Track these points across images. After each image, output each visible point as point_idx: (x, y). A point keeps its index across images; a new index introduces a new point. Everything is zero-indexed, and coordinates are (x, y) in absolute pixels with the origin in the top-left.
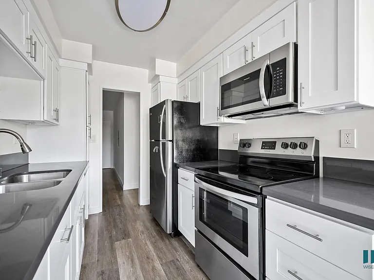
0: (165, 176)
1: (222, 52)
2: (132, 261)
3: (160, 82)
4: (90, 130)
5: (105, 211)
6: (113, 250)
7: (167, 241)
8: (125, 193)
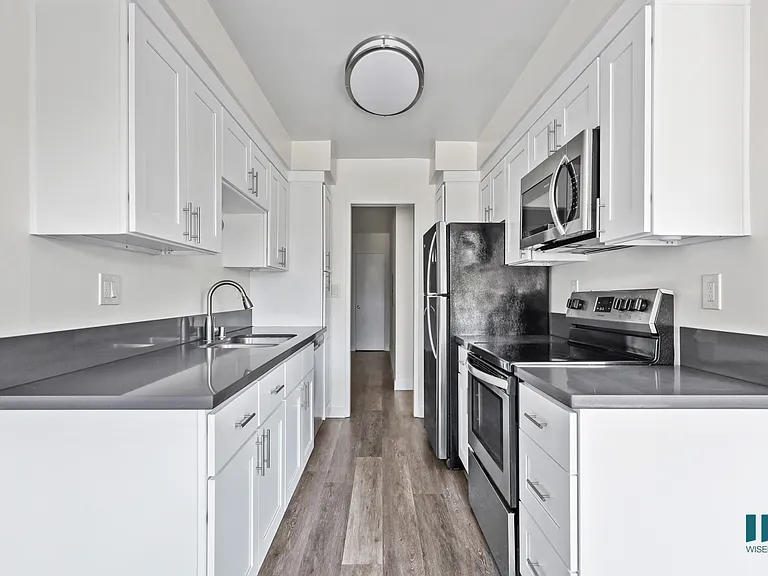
0: (436, 357)
1: (528, 131)
2: (374, 482)
3: (444, 183)
4: (329, 276)
6: (352, 465)
7: (437, 472)
8: (397, 395)
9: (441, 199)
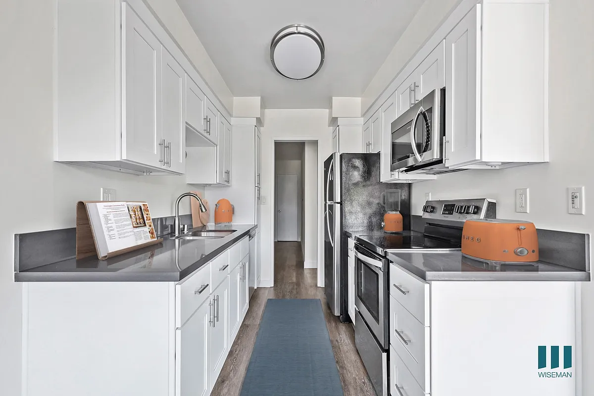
0: (333, 245)
1: (396, 90)
3: (338, 126)
4: (259, 190)
5: (277, 286)
7: (334, 325)
8: (306, 272)
9: (336, 137)
